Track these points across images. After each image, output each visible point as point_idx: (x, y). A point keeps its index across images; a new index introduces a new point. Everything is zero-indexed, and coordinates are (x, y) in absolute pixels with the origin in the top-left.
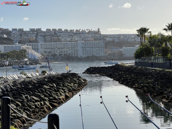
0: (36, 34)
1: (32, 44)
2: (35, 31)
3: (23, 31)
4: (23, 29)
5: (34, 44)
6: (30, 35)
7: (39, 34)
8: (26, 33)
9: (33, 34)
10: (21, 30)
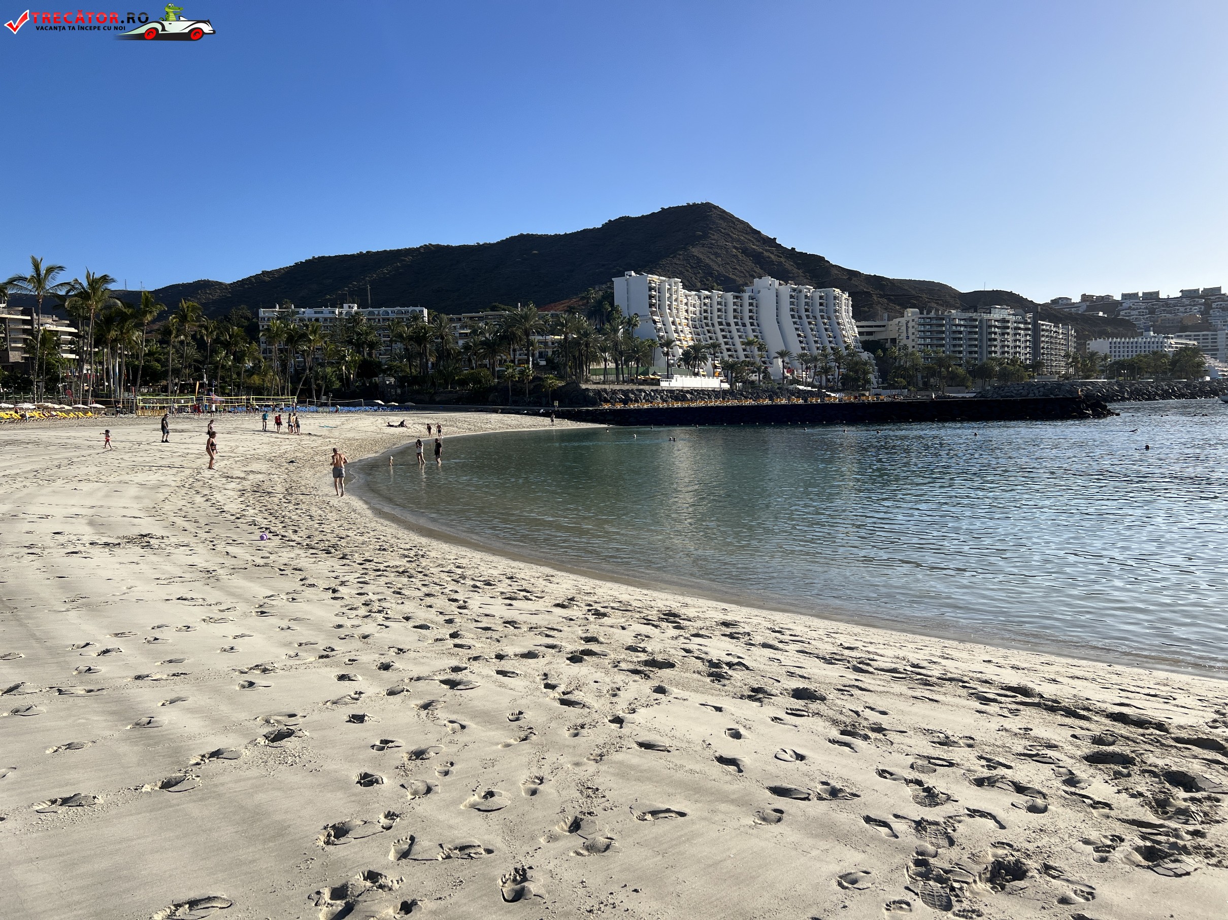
0: (1204, 304)
1: (1195, 336)
2: (1201, 297)
3: (1159, 299)
4: (1158, 293)
5: (1203, 335)
6: (1182, 309)
7: (1214, 305)
8: (1168, 303)
9: (1194, 305)
10: (1152, 297)
